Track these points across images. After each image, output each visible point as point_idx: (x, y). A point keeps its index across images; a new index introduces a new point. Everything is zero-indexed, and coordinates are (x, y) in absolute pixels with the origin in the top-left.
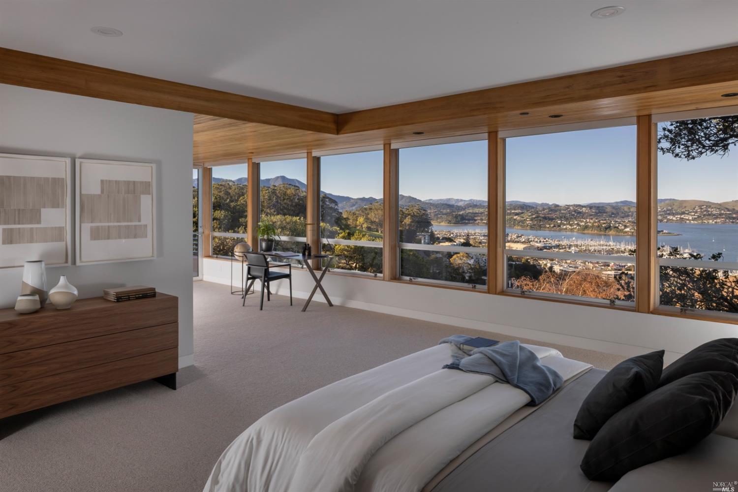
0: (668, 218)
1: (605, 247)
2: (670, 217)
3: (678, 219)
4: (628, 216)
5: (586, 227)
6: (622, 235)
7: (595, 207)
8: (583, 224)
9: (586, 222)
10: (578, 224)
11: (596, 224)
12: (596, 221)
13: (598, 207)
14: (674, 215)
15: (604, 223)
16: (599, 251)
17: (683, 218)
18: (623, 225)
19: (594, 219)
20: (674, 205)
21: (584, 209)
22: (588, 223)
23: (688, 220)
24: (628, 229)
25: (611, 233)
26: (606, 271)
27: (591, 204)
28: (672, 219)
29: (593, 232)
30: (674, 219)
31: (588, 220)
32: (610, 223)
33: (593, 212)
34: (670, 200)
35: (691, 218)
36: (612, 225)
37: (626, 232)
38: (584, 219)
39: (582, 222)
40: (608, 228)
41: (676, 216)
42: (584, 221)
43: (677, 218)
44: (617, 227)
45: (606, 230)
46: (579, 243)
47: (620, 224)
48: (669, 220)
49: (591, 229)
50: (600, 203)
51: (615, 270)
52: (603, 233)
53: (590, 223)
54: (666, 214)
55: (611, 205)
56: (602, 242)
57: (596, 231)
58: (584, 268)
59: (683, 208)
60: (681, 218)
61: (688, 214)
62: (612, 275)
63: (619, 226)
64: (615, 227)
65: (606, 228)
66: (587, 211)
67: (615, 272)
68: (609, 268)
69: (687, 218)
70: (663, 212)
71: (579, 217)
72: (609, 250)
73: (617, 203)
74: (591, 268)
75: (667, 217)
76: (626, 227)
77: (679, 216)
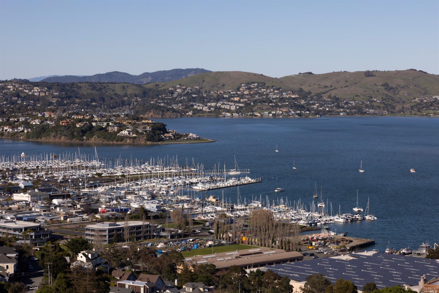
0: (195, 107)
1: (84, 171)
2: (198, 106)
3: (212, 109)
4: (123, 104)
5: (43, 130)
6: (113, 145)
7: (58, 84)
8: (37, 122)
9: (43, 119)
10: (27, 124)
11: (63, 123)
12: (64, 115)
13: (64, 85)
14: (203, 101)
15: (80, 121)
16: (75, 182)
17: (220, 108)
18: (115, 123)
19: (58, 112)
20: (204, 81)
21: (36, 89)
22: (46, 120)
23: (229, 111)
24: (125, 132)
25: (92, 140)
26: (92, 223)
27: (49, 78)
28: (201, 110)
29: (57, 140)
30: (205, 109)
31: (47, 115)
32: (91, 120)
33: (54, 97)
34: (197, 70)
35: (233, 108)
36: (94, 124)
37: (123, 138)
38: (39, 111)
39: (35, 117)
40: (88, 130)
41: (209, 104)
42: (39, 115)
43: (210, 108)
44: (105, 129)
45: (83, 136)
46: (32, 165)
47: (110, 120)
48: (196, 111)
49: (53, 134)
50: (66, 77)
51: (108, 219)
52: (77, 141)
53: (51, 119)
54: (190, 101)
55: (88, 80)
56: (77, 161)
57: (63, 138)
58: (48, 219)
59: (220, 88)
60: (216, 107)
61: (228, 99)
62: (105, 231)
63: (108, 125)
64: (102, 129)
65: (83, 132)
66: (42, 94)
67: (110, 225)
68: (97, 216)
69: (228, 107)
70: (185, 95)
71: (27, 106)
72: (93, 177)
73: (99, 76)
74: (62, 219)
75: (193, 106)
76: (121, 127)
77: (213, 104)
